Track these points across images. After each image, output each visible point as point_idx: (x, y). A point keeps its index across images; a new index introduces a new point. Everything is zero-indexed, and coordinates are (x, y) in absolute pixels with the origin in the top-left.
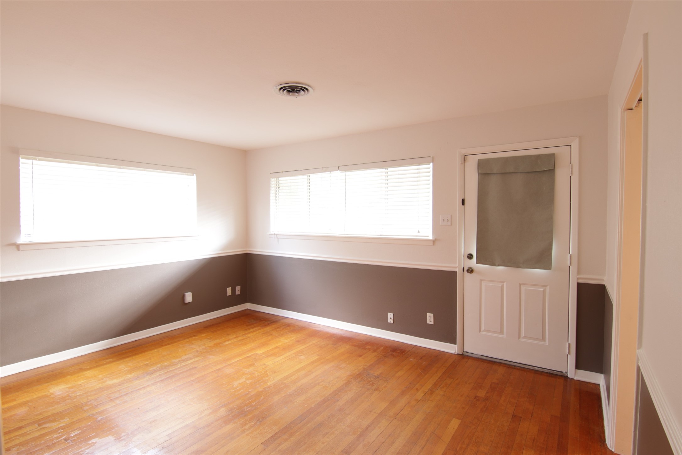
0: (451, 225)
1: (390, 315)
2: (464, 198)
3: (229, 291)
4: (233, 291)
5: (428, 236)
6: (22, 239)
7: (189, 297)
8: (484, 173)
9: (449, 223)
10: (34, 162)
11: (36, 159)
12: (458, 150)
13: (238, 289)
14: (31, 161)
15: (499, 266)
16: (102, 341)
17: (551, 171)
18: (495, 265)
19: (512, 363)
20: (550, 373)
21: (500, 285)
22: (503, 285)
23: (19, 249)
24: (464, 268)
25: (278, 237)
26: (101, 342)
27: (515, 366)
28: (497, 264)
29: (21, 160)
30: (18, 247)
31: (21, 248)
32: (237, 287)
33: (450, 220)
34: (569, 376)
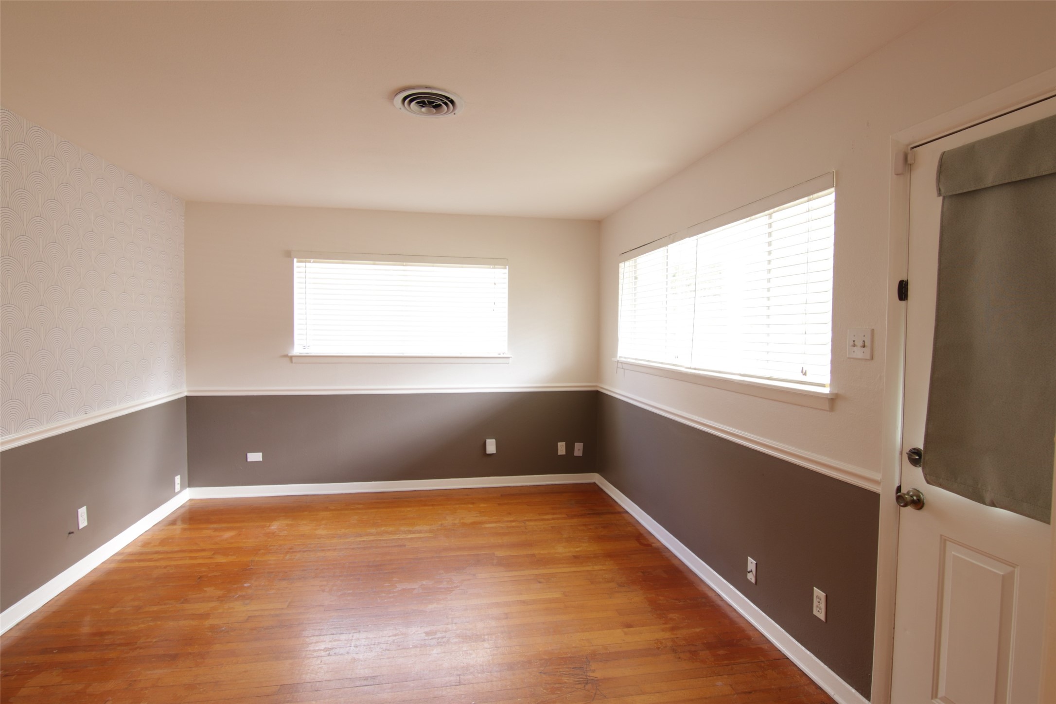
0: (872, 358)
1: (751, 564)
2: (905, 279)
3: (562, 449)
4: (570, 448)
5: (822, 385)
6: (298, 350)
7: (491, 447)
8: (958, 192)
9: (867, 350)
10: (308, 264)
11: (310, 262)
12: (889, 137)
13: (579, 449)
14: (305, 264)
15: (993, 505)
16: (375, 481)
18: (980, 500)
21: (1000, 570)
22: (1013, 573)
23: (292, 362)
24: (899, 489)
25: (624, 367)
26: (373, 482)
28: (988, 497)
29: (296, 263)
30: (291, 358)
31: (294, 360)
32: (576, 443)
33: (868, 343)
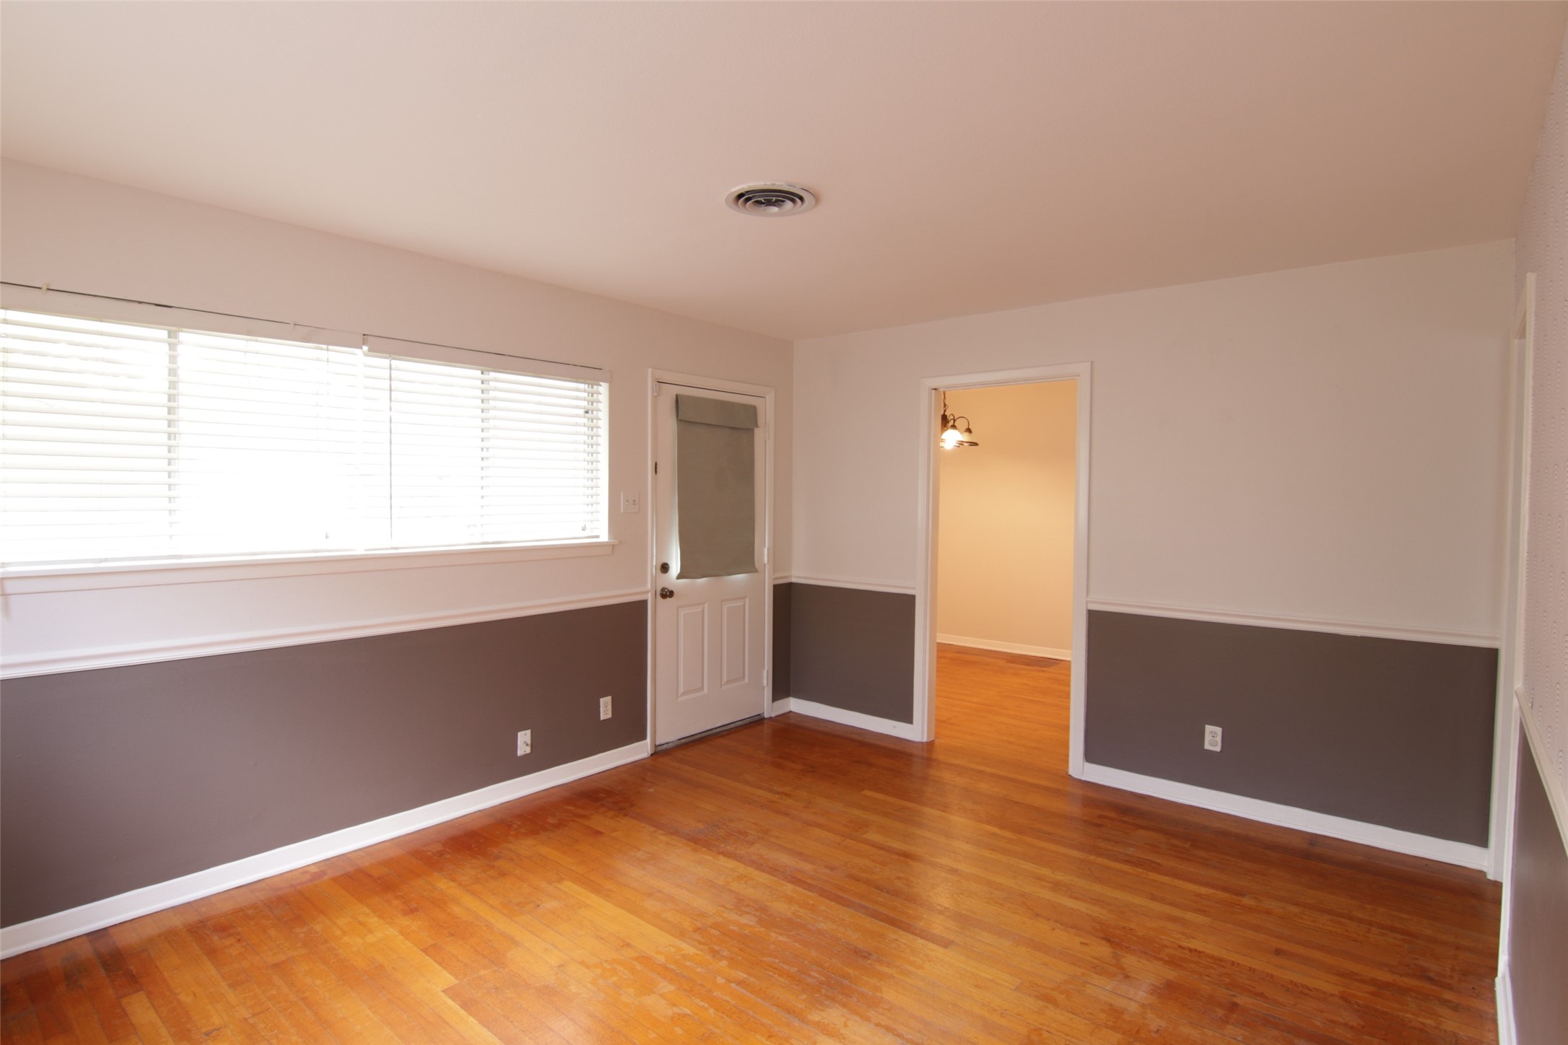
0: (640, 511)
1: (524, 736)
2: (656, 461)
5: (598, 537)
8: (685, 420)
12: (650, 370)
17: (750, 431)
19: (715, 731)
20: (750, 722)
21: (701, 610)
22: (704, 608)
24: (656, 591)
27: (720, 732)
33: (637, 501)
34: (766, 716)
